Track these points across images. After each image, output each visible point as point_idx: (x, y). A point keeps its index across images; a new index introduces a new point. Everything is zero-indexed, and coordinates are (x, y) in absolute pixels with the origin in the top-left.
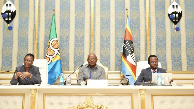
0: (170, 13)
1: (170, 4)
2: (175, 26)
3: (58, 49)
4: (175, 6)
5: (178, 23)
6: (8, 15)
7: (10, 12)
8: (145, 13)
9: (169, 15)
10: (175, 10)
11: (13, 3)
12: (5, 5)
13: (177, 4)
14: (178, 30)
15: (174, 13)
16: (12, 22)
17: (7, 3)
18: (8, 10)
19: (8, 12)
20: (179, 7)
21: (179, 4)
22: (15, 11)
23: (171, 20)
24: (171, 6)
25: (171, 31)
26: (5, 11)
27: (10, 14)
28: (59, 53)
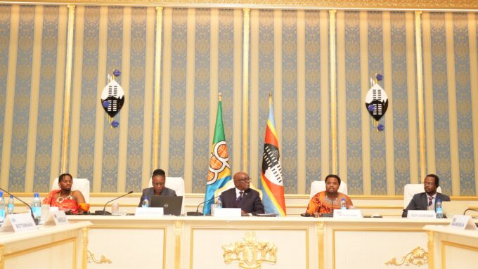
0: (369, 102)
1: (370, 88)
2: (377, 123)
3: (227, 159)
4: (377, 91)
5: (382, 119)
6: (112, 104)
7: (115, 99)
8: (330, 101)
9: (367, 105)
10: (377, 98)
11: (120, 84)
12: (107, 87)
13: (380, 88)
14: (382, 130)
15: (376, 102)
16: (117, 115)
17: (109, 84)
18: (113, 94)
19: (112, 98)
20: (383, 92)
21: (383, 88)
22: (123, 98)
23: (371, 113)
24: (371, 91)
25: (371, 130)
26: (107, 96)
27: (115, 102)
28: (228, 166)
